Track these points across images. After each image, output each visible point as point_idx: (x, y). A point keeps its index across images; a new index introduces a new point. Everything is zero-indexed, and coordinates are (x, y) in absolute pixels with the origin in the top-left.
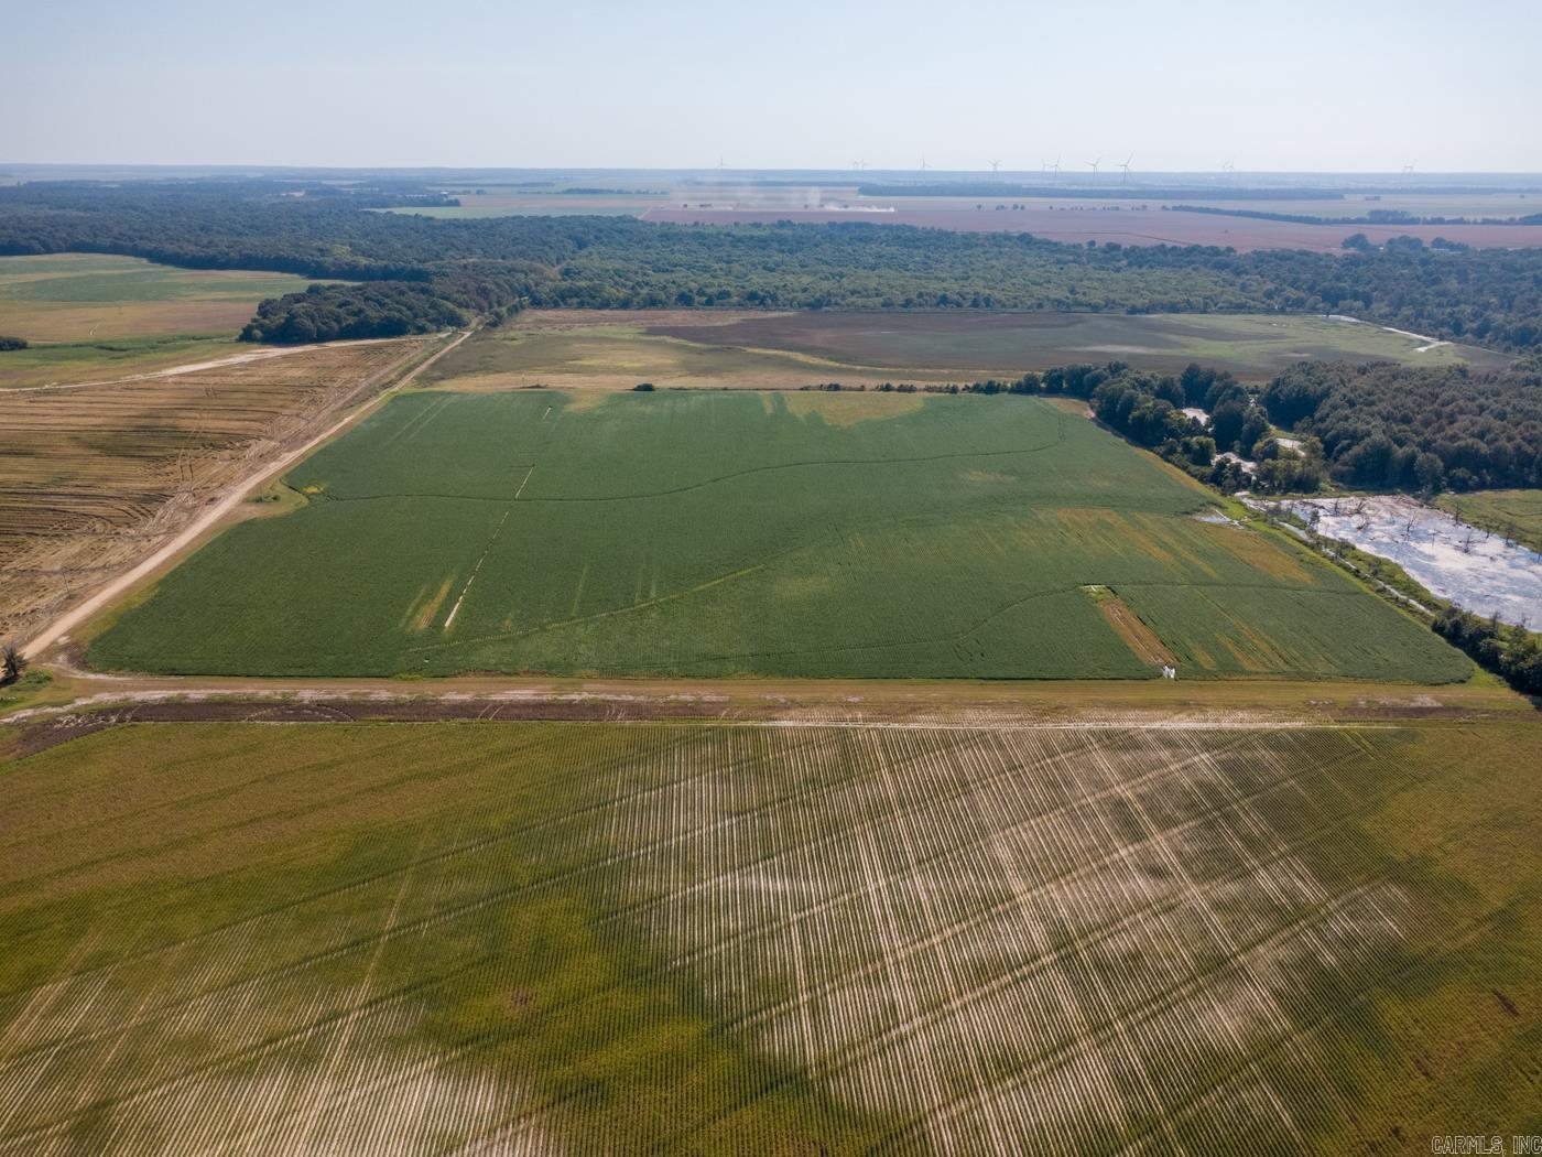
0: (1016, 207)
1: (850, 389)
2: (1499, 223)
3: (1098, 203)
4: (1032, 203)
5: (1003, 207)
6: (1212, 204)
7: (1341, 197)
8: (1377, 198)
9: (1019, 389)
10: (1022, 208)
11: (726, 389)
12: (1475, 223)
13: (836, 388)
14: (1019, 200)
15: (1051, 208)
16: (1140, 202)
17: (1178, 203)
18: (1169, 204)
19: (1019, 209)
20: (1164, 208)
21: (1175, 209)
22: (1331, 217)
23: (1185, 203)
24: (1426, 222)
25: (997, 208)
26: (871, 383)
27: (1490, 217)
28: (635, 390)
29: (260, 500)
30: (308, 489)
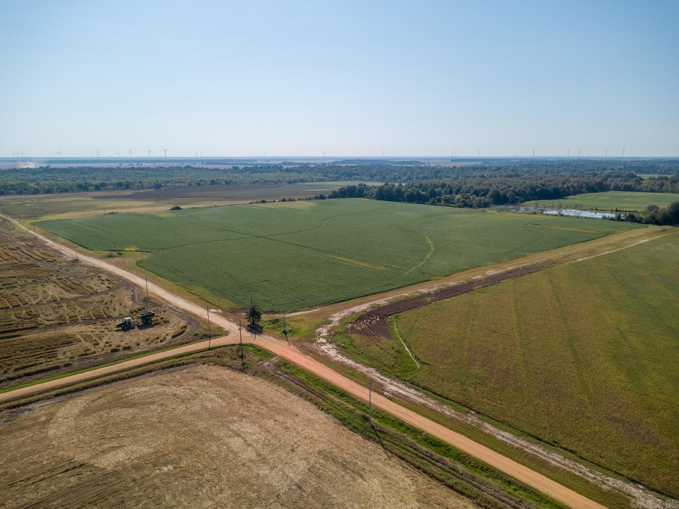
0: (138, 164)
1: (270, 202)
5: (132, 165)
9: (331, 197)
11: (216, 206)
13: (264, 202)
15: (155, 164)
20: (203, 164)
26: (277, 199)
28: (170, 210)
29: (110, 256)
30: (127, 249)
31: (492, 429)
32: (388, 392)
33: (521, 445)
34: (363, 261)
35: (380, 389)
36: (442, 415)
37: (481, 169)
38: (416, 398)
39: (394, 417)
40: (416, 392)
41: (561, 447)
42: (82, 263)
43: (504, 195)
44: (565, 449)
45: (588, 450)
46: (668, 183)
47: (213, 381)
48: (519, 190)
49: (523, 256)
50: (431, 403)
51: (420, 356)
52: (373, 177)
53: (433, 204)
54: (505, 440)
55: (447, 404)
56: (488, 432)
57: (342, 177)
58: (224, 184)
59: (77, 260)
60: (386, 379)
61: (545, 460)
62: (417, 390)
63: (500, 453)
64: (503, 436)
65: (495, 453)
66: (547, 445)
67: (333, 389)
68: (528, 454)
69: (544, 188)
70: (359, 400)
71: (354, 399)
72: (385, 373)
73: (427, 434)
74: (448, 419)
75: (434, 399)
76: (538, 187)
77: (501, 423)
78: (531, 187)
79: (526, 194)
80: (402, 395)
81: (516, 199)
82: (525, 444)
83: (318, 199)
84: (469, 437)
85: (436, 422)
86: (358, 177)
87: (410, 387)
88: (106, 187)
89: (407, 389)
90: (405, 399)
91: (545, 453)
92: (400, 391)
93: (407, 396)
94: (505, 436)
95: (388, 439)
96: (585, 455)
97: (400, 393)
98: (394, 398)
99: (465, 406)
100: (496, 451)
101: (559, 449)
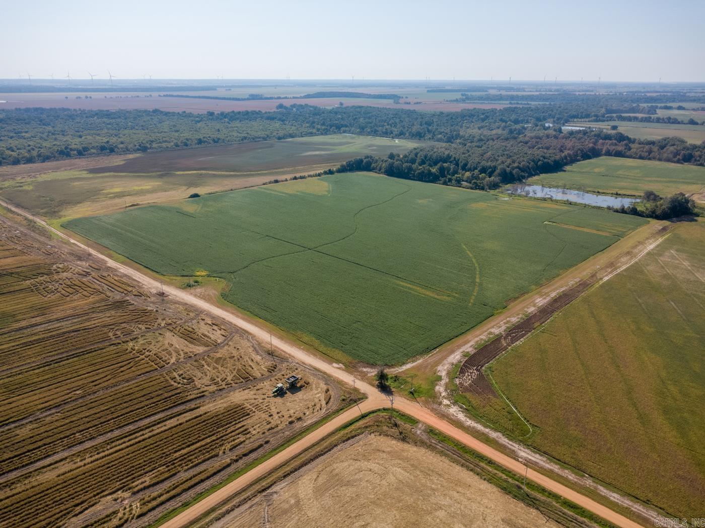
0: (87, 97)
1: (282, 181)
2: (298, 98)
3: (130, 94)
4: (94, 95)
5: (80, 97)
6: (175, 93)
7: (216, 90)
8: (230, 90)
9: (339, 171)
10: (91, 97)
11: (232, 190)
12: (291, 98)
13: (276, 181)
14: (88, 94)
15: (106, 97)
16: (148, 94)
17: (165, 93)
18: (162, 94)
19: (89, 99)
20: (160, 96)
21: (164, 96)
22: (243, 98)
23: (168, 93)
24: (275, 98)
25: (77, 98)
26: (289, 177)
27: (295, 96)
28: (189, 198)
29: (189, 286)
30: (198, 274)
31: (605, 491)
32: (522, 458)
33: (628, 504)
34: (426, 287)
35: (513, 455)
36: (566, 479)
37: (469, 117)
38: (544, 464)
39: (537, 484)
40: (540, 458)
41: (653, 505)
42: (170, 297)
43: (511, 173)
44: (656, 506)
45: (670, 507)
46: (655, 149)
47: (389, 453)
48: (523, 166)
49: (558, 275)
50: (555, 468)
51: (528, 418)
52: (363, 130)
53: (445, 183)
54: (616, 501)
55: (567, 469)
56: (603, 494)
57: (331, 130)
58: (211, 142)
59: (163, 294)
60: (514, 445)
61: (647, 518)
62: (541, 456)
63: (617, 512)
64: (614, 498)
65: (614, 513)
66: (644, 503)
67: (482, 457)
68: (634, 513)
69: (546, 160)
70: (505, 468)
71: (501, 467)
72: (511, 438)
73: (565, 498)
74: (573, 484)
75: (556, 464)
76: (540, 160)
77: (609, 485)
78: (533, 161)
79: (529, 168)
80: (532, 461)
81: (521, 176)
82: (631, 504)
83: (328, 174)
84: (593, 499)
85: (566, 486)
86: (347, 129)
87: (535, 453)
88: (89, 152)
89: (533, 454)
90: (536, 465)
91: (645, 511)
92: (530, 457)
93: (536, 462)
94: (615, 497)
95: (542, 505)
96: (670, 511)
97: (530, 460)
98: (528, 464)
99: (578, 469)
100: (614, 510)
101: (652, 506)
